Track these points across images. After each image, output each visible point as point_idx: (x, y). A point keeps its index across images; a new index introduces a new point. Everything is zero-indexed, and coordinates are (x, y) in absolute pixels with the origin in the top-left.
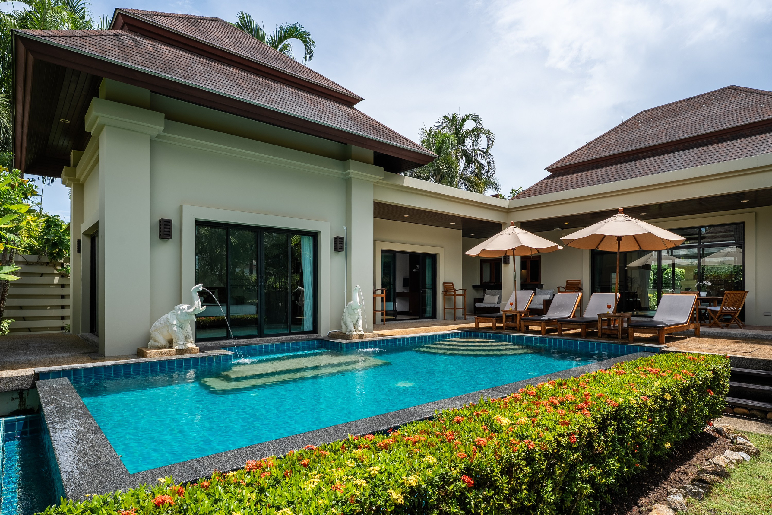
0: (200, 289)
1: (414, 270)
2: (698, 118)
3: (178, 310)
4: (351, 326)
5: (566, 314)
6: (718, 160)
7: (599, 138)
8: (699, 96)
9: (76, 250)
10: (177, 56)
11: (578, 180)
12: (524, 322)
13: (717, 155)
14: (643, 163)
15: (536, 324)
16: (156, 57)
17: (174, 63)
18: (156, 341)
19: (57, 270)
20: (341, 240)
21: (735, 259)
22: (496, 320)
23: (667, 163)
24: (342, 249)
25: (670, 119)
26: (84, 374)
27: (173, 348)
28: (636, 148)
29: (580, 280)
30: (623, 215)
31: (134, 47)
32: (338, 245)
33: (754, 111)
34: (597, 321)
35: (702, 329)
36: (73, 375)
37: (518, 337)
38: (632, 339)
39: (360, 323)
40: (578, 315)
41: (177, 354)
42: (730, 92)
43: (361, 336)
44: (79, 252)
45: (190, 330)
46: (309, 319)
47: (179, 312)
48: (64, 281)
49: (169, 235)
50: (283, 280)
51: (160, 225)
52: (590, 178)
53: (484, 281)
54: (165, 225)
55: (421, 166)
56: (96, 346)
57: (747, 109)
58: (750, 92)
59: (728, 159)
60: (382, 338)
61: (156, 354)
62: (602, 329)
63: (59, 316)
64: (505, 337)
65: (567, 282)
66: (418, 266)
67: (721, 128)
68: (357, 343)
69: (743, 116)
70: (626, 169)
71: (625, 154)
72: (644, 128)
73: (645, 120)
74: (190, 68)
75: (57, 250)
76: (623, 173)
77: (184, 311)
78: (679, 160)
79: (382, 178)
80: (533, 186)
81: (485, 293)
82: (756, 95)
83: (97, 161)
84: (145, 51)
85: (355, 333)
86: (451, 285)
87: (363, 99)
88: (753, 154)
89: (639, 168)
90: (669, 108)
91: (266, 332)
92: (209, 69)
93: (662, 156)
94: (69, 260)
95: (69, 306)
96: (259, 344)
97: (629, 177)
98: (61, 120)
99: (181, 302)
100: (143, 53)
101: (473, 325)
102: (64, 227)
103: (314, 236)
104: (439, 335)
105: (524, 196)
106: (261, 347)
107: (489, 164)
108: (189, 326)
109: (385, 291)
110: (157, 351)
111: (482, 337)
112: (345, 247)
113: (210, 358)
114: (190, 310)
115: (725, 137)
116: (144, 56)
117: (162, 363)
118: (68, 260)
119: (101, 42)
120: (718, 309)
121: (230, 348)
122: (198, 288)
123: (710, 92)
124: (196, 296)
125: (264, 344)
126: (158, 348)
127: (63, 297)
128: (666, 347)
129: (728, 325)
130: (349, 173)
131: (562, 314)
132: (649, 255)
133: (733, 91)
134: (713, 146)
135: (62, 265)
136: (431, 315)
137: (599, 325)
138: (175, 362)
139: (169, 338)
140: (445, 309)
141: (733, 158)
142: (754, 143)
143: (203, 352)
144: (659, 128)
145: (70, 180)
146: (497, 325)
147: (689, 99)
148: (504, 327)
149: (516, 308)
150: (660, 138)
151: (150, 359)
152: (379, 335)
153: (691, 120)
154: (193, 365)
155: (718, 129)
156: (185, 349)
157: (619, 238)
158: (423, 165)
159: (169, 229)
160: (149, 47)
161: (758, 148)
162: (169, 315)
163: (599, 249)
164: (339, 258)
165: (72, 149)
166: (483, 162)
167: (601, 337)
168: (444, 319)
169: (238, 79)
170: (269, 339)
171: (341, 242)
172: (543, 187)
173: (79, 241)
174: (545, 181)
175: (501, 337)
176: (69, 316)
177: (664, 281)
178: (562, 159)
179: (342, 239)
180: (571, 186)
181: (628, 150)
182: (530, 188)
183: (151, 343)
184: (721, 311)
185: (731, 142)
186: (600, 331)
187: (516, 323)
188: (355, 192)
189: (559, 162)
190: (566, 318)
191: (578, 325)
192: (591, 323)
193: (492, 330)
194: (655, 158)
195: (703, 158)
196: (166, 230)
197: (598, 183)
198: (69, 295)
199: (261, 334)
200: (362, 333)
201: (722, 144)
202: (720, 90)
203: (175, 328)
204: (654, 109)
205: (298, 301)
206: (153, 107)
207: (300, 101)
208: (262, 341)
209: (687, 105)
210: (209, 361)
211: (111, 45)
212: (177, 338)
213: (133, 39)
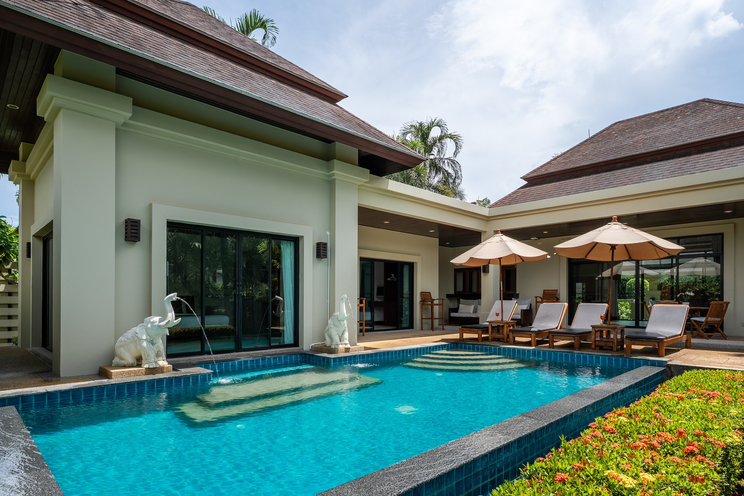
0: (174, 299)
1: (389, 279)
2: (674, 130)
3: (148, 323)
4: (336, 338)
5: (553, 325)
6: (700, 171)
7: (574, 148)
8: (673, 108)
9: (26, 254)
10: (147, 34)
11: (557, 189)
12: (513, 333)
13: (698, 166)
14: (622, 173)
15: (525, 335)
16: (123, 32)
17: (144, 40)
18: (121, 359)
19: (3, 276)
20: (325, 246)
21: (703, 270)
22: (482, 331)
23: (647, 173)
24: (325, 256)
25: (646, 130)
26: (35, 401)
27: (142, 366)
28: (614, 158)
29: (557, 290)
30: (617, 223)
31: (96, 19)
32: (322, 251)
33: (732, 123)
34: (590, 332)
35: (694, 341)
36: (22, 403)
37: (509, 349)
38: (630, 352)
39: (346, 335)
40: (566, 326)
41: (146, 374)
42: (704, 105)
43: (347, 350)
44: (29, 256)
45: (161, 345)
46: (290, 331)
47: (149, 326)
48: (11, 289)
49: (137, 237)
50: (251, 288)
51: (126, 226)
52: (568, 187)
53: (458, 290)
54: (132, 226)
55: (408, 169)
56: (50, 364)
57: (724, 121)
58: (725, 105)
59: (710, 169)
60: (370, 352)
61: (122, 374)
62: (595, 341)
63: (6, 328)
64: (495, 349)
65: (544, 292)
66: (393, 275)
67: (700, 139)
68: (345, 358)
69: (722, 128)
70: (605, 178)
71: (603, 164)
72: (620, 139)
73: (620, 131)
74: (162, 47)
75: (4, 255)
76: (603, 183)
77: (155, 324)
78: (659, 170)
79: (367, 180)
80: (510, 195)
81: (459, 303)
82: (731, 107)
83: (51, 152)
84: (110, 24)
85: (341, 346)
86: (428, 295)
87: (347, 96)
88: (735, 164)
89: (619, 178)
90: (643, 119)
91: (244, 347)
92: (183, 51)
93: (641, 167)
94: (18, 265)
95: (17, 316)
96: (238, 359)
97: (609, 187)
98: (8, 105)
99: (150, 314)
100: (108, 26)
101: (457, 336)
102: (12, 230)
103: (296, 241)
104: (427, 348)
105: (501, 205)
106: (240, 363)
107: (456, 172)
108: (161, 341)
109: (364, 300)
110: (123, 370)
111: (469, 349)
112: (329, 254)
113: (186, 378)
114: (162, 324)
115: (703, 148)
116: (110, 29)
117: (130, 385)
118: (16, 265)
119: (58, 9)
120: (703, 319)
121: (205, 364)
122: (171, 297)
123: (684, 105)
124: (170, 307)
125: (243, 359)
126: (125, 367)
127: (10, 306)
128: (670, 360)
129: (711, 336)
130: (333, 175)
131: (549, 325)
132: (619, 265)
133: (707, 104)
134: (693, 157)
135: (9, 271)
136: (408, 325)
137: (593, 337)
138: (146, 384)
139: (137, 354)
140: (422, 319)
141: (715, 168)
142: (734, 154)
143: (176, 370)
144: (636, 139)
145: (18, 175)
146: (483, 336)
147: (662, 111)
148: (490, 338)
149: (502, 319)
150: (638, 148)
151: (116, 381)
152: (366, 348)
153: (668, 131)
154: (167, 387)
155: (697, 140)
156: (156, 368)
157: (613, 247)
158: (410, 168)
159: (137, 230)
160: (115, 21)
161: (739, 159)
162: (137, 329)
163: (588, 258)
164: (322, 265)
165: (21, 141)
166: (450, 171)
167: (595, 349)
168: (422, 330)
169: (216, 64)
170: (248, 354)
171: (324, 249)
172: (520, 196)
173: (29, 244)
174: (521, 190)
175: (490, 349)
176: (17, 327)
177: (627, 291)
178: (538, 169)
179: (325, 244)
180: (550, 195)
181: (605, 160)
182: (506, 197)
183: (116, 360)
184: (706, 322)
185: (711, 153)
186: (594, 343)
187: (503, 334)
188: (340, 194)
189: (535, 171)
190: (554, 329)
191: (571, 336)
192: (584, 335)
193: (478, 341)
194: (634, 168)
195: (684, 169)
196: (133, 231)
197: (577, 192)
198: (17, 304)
199: (238, 349)
200: (348, 346)
201: (701, 155)
202: (693, 102)
203: (145, 344)
204: (628, 120)
205: (276, 312)
206: (119, 90)
207: (283, 93)
208: (240, 356)
209: (661, 117)
210: (184, 381)
211: (69, 13)
212: (146, 355)
213: (96, 11)
